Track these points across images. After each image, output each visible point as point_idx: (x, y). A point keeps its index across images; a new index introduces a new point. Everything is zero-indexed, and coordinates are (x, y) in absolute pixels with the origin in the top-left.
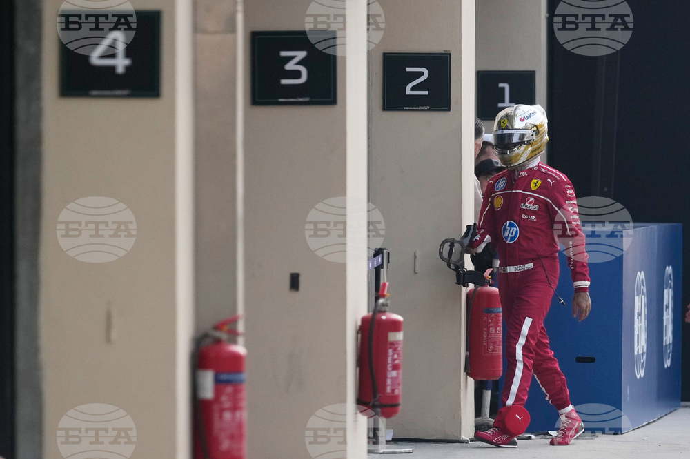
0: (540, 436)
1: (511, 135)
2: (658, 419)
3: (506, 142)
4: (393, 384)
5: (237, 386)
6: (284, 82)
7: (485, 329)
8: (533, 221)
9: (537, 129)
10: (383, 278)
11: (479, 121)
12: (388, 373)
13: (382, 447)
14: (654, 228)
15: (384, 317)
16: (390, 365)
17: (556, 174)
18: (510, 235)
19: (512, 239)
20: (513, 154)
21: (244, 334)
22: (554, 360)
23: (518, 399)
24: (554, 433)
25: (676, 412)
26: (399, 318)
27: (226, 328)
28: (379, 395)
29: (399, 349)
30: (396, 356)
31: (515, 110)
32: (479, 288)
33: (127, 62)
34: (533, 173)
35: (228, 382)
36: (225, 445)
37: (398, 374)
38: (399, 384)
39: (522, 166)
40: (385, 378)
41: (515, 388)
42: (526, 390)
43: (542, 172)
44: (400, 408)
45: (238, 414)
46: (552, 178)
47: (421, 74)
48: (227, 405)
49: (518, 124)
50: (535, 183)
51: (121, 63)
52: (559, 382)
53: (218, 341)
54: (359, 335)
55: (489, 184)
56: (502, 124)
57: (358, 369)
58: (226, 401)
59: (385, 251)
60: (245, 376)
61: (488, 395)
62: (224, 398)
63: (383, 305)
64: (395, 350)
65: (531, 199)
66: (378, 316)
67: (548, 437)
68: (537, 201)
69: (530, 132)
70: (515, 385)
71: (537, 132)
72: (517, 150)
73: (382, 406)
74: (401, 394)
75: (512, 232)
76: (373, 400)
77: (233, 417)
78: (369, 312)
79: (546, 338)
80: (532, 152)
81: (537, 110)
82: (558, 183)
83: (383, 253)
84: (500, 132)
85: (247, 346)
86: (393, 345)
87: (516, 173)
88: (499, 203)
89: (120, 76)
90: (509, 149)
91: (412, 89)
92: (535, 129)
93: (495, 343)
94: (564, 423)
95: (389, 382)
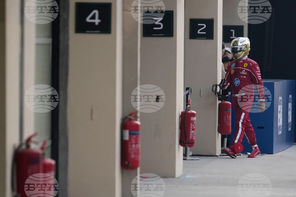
0: (244, 154)
1: (237, 48)
2: (286, 149)
3: (235, 50)
4: (192, 135)
5: (137, 135)
6: (155, 28)
7: (225, 116)
8: (244, 78)
9: (246, 46)
10: (189, 98)
11: (224, 43)
12: (191, 131)
13: (188, 158)
14: (285, 81)
15: (189, 112)
16: (191, 129)
17: (253, 62)
18: (237, 83)
19: (237, 85)
20: (238, 55)
21: (140, 117)
22: (252, 128)
23: (239, 141)
24: (249, 154)
25: (293, 146)
26: (195, 112)
27: (133, 115)
28: (187, 139)
29: (194, 123)
30: (193, 126)
31: (239, 39)
32: (223, 102)
33: (99, 21)
34: (245, 61)
35: (134, 134)
36: (133, 156)
37: (194, 132)
38: (194, 136)
39: (241, 59)
40: (190, 133)
41: (238, 137)
42: (242, 138)
43: (248, 61)
44: (195, 144)
45: (137, 145)
46: (252, 63)
47: (203, 26)
48: (134, 142)
49: (240, 44)
50: (246, 65)
51: (97, 21)
52: (253, 136)
53: (131, 120)
54: (181, 118)
55: (229, 65)
56: (234, 44)
57: (180, 130)
58: (133, 141)
59: (190, 89)
60: (140, 132)
61: (226, 139)
62: (132, 140)
63: (189, 107)
64: (193, 123)
65: (244, 71)
66: (187, 111)
67: (247, 155)
68: (246, 71)
69: (244, 47)
70: (238, 136)
71: (246, 47)
72: (239, 53)
73: (188, 143)
74: (195, 139)
75: (237, 82)
76: (185, 141)
77: (136, 146)
78: (184, 110)
79: (249, 119)
80: (245, 54)
81: (246, 39)
82: (254, 65)
83: (189, 89)
84: (233, 47)
85: (140, 121)
86: (193, 121)
87: (239, 61)
88: (232, 72)
89: (97, 26)
90: (236, 53)
91: (200, 31)
92: (245, 46)
93: (229, 121)
94: (254, 150)
95: (191, 134)
